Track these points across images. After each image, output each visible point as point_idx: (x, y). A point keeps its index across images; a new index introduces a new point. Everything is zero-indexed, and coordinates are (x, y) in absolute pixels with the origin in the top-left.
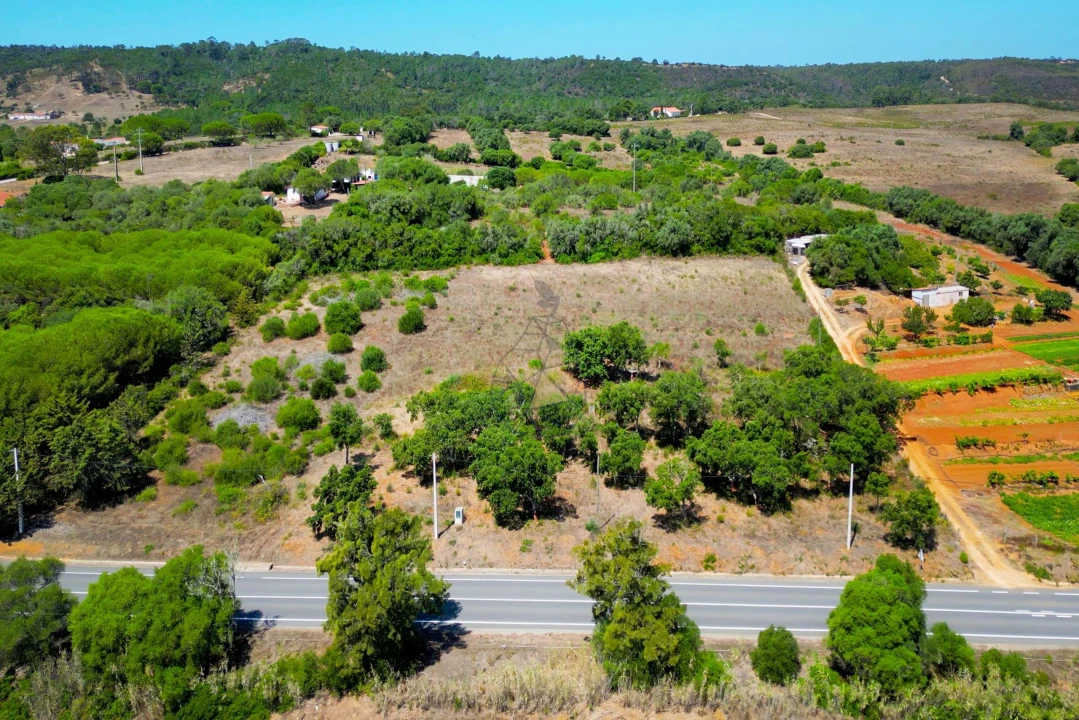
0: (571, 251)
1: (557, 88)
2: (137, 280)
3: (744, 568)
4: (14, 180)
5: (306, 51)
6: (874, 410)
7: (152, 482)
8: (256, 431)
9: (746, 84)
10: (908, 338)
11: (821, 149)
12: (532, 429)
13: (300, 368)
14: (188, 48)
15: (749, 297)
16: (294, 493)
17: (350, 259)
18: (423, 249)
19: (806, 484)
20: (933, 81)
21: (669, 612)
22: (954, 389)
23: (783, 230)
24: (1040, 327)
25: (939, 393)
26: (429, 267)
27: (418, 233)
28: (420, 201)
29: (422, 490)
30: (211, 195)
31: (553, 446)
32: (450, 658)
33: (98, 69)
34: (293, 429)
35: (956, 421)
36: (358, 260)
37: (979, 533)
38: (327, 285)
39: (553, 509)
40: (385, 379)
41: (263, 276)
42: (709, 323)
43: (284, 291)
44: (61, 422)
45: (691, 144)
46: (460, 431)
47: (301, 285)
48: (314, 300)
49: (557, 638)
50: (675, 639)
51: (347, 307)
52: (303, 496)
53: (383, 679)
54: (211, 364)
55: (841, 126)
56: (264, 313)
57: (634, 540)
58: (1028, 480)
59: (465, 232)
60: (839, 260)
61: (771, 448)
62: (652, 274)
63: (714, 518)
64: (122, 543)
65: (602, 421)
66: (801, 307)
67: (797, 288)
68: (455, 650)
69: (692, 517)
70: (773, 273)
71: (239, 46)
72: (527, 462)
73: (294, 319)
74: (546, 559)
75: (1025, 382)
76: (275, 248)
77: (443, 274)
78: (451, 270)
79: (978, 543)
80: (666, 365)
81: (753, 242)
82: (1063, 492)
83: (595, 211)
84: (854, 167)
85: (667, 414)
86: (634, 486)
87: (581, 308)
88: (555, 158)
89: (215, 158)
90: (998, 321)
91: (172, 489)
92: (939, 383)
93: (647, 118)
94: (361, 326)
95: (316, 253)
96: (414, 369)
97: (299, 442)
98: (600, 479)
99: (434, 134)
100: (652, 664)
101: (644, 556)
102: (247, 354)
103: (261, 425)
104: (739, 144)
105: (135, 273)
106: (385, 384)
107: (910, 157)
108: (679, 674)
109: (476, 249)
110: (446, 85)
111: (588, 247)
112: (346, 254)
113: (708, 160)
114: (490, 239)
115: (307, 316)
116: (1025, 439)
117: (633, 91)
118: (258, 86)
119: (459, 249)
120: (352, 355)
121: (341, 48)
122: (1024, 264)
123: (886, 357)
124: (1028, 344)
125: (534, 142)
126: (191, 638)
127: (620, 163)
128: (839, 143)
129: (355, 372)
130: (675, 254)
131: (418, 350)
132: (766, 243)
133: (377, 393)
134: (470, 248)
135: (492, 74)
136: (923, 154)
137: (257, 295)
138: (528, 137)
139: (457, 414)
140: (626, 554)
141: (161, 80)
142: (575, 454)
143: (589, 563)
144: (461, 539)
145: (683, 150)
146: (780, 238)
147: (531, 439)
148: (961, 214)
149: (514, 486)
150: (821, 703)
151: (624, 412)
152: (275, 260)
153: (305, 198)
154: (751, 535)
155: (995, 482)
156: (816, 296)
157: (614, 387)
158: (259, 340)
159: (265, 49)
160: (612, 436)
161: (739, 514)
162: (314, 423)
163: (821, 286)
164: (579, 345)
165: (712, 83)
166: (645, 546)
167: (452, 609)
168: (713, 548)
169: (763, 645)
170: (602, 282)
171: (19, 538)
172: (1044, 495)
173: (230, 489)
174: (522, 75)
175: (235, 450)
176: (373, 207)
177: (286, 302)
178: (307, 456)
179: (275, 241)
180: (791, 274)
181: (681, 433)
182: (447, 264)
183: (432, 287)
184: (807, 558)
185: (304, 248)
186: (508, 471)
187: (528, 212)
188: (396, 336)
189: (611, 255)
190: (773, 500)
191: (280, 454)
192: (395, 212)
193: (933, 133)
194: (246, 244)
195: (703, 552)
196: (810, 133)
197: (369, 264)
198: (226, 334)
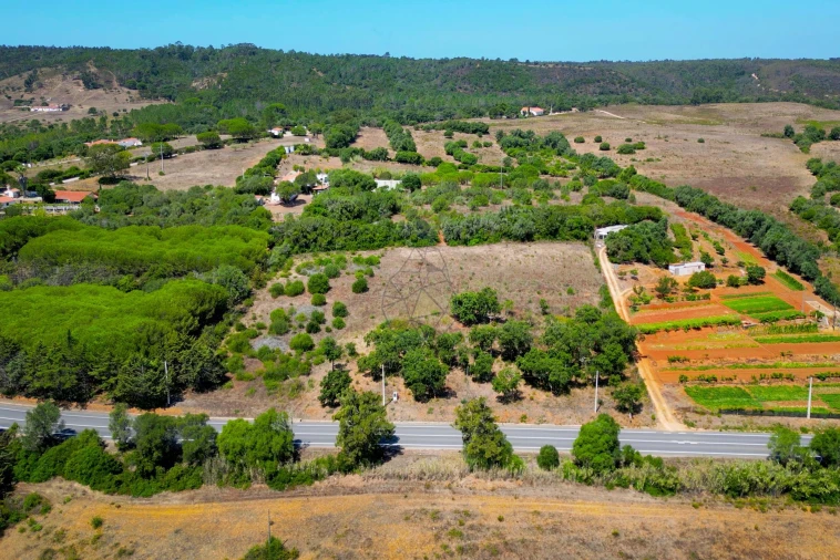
0: (457, 239)
1: (450, 84)
2: (191, 260)
3: (541, 421)
4: (77, 178)
5: (254, 53)
6: (620, 342)
7: (228, 379)
8: (279, 351)
9: (598, 81)
10: (659, 297)
11: (641, 147)
12: (433, 351)
13: (297, 315)
14: (162, 52)
15: (566, 270)
16: (306, 385)
17: (318, 244)
18: (364, 237)
19: (581, 381)
20: (746, 77)
21: (497, 438)
22: (676, 328)
23: (594, 223)
24: (744, 289)
25: (667, 331)
26: (367, 248)
27: (360, 226)
28: (360, 204)
29: (374, 383)
30: (223, 198)
31: (445, 361)
32: (396, 460)
33: (93, 70)
34: (300, 351)
35: (673, 347)
36: (323, 244)
37: (665, 406)
38: (305, 261)
39: (444, 393)
40: (348, 321)
41: (266, 257)
42: (539, 287)
43: (279, 266)
44: (183, 348)
45: (547, 143)
46: (394, 353)
47: (289, 260)
48: (298, 271)
49: (446, 452)
50: (500, 450)
51: (321, 277)
52: (312, 386)
53: (365, 466)
54: (243, 312)
55: (662, 123)
56: (270, 279)
57: (482, 406)
58: (701, 379)
59: (390, 226)
60: (624, 247)
61: (560, 362)
62: (508, 254)
63: (528, 398)
64: (222, 409)
65: (472, 347)
66: (598, 276)
67: (597, 264)
68: (398, 456)
69: (517, 397)
70: (584, 253)
71: (200, 49)
72: (431, 370)
73: (289, 284)
74: (440, 417)
75: (719, 324)
76: (271, 237)
77: (375, 254)
78: (382, 250)
79: (664, 410)
80: (511, 313)
81: (573, 232)
82: (718, 385)
83: (473, 209)
84: (664, 161)
85: (508, 343)
86: (488, 381)
87: (463, 277)
88: (448, 154)
89: (211, 161)
90: (718, 285)
91: (241, 382)
92: (669, 324)
93: (517, 117)
94: (330, 288)
95: (296, 241)
96: (364, 315)
97: (304, 357)
98: (470, 378)
99: (360, 134)
100: (489, 459)
101: (487, 413)
102: (263, 307)
103: (281, 348)
104: (583, 142)
105: (189, 255)
106: (348, 325)
107: (705, 154)
108: (501, 464)
109: (397, 236)
110: (364, 82)
111: (468, 236)
112: (315, 241)
113: (559, 154)
114: (405, 230)
115: (297, 282)
116: (707, 358)
117: (509, 87)
118: (219, 83)
119: (386, 237)
120: (326, 306)
121: (281, 50)
122: (752, 244)
123: (643, 308)
124: (732, 300)
125: (433, 139)
126: (276, 449)
127: (495, 158)
128: (657, 141)
129: (330, 318)
130: (523, 241)
131: (365, 304)
132: (582, 233)
133: (344, 330)
134: (393, 237)
135: (400, 73)
136: (716, 151)
137: (265, 267)
138: (429, 135)
139: (392, 343)
140: (478, 412)
141: (143, 79)
142: (457, 365)
143: (461, 416)
144: (397, 408)
145: (542, 147)
146: (591, 229)
147: (432, 357)
148: (718, 208)
149: (424, 381)
150: (566, 477)
151: (483, 342)
152: (271, 246)
153: (283, 199)
154: (547, 406)
155: (683, 380)
156: (608, 268)
157: (480, 326)
158: (269, 297)
159: (221, 51)
160: (476, 356)
161: (541, 395)
162: (311, 347)
163: (612, 262)
164: (460, 303)
165: (571, 81)
166: (487, 408)
167: (396, 439)
168: (526, 412)
169: (542, 452)
170: (476, 259)
171: (169, 406)
172: (708, 386)
173: (272, 383)
174: (423, 73)
175: (270, 362)
176: (330, 208)
177: (281, 273)
178: (310, 365)
179: (271, 233)
180: (594, 255)
181: (516, 353)
182: (379, 247)
183: (370, 262)
184: (573, 417)
185: (289, 237)
186: (421, 374)
187: (429, 208)
188: (351, 295)
189: (483, 240)
190: (561, 389)
191: (296, 364)
192: (344, 211)
193: (730, 130)
194: (254, 236)
195: (521, 414)
196: (637, 132)
197: (329, 247)
198: (249, 294)
